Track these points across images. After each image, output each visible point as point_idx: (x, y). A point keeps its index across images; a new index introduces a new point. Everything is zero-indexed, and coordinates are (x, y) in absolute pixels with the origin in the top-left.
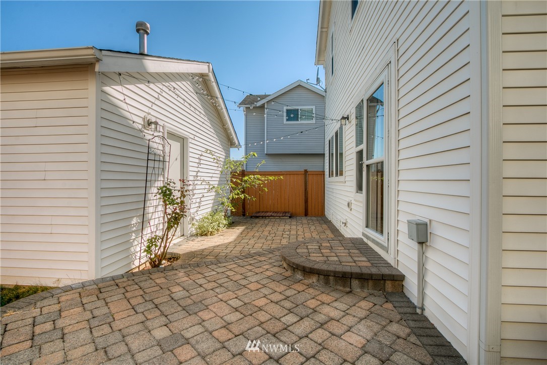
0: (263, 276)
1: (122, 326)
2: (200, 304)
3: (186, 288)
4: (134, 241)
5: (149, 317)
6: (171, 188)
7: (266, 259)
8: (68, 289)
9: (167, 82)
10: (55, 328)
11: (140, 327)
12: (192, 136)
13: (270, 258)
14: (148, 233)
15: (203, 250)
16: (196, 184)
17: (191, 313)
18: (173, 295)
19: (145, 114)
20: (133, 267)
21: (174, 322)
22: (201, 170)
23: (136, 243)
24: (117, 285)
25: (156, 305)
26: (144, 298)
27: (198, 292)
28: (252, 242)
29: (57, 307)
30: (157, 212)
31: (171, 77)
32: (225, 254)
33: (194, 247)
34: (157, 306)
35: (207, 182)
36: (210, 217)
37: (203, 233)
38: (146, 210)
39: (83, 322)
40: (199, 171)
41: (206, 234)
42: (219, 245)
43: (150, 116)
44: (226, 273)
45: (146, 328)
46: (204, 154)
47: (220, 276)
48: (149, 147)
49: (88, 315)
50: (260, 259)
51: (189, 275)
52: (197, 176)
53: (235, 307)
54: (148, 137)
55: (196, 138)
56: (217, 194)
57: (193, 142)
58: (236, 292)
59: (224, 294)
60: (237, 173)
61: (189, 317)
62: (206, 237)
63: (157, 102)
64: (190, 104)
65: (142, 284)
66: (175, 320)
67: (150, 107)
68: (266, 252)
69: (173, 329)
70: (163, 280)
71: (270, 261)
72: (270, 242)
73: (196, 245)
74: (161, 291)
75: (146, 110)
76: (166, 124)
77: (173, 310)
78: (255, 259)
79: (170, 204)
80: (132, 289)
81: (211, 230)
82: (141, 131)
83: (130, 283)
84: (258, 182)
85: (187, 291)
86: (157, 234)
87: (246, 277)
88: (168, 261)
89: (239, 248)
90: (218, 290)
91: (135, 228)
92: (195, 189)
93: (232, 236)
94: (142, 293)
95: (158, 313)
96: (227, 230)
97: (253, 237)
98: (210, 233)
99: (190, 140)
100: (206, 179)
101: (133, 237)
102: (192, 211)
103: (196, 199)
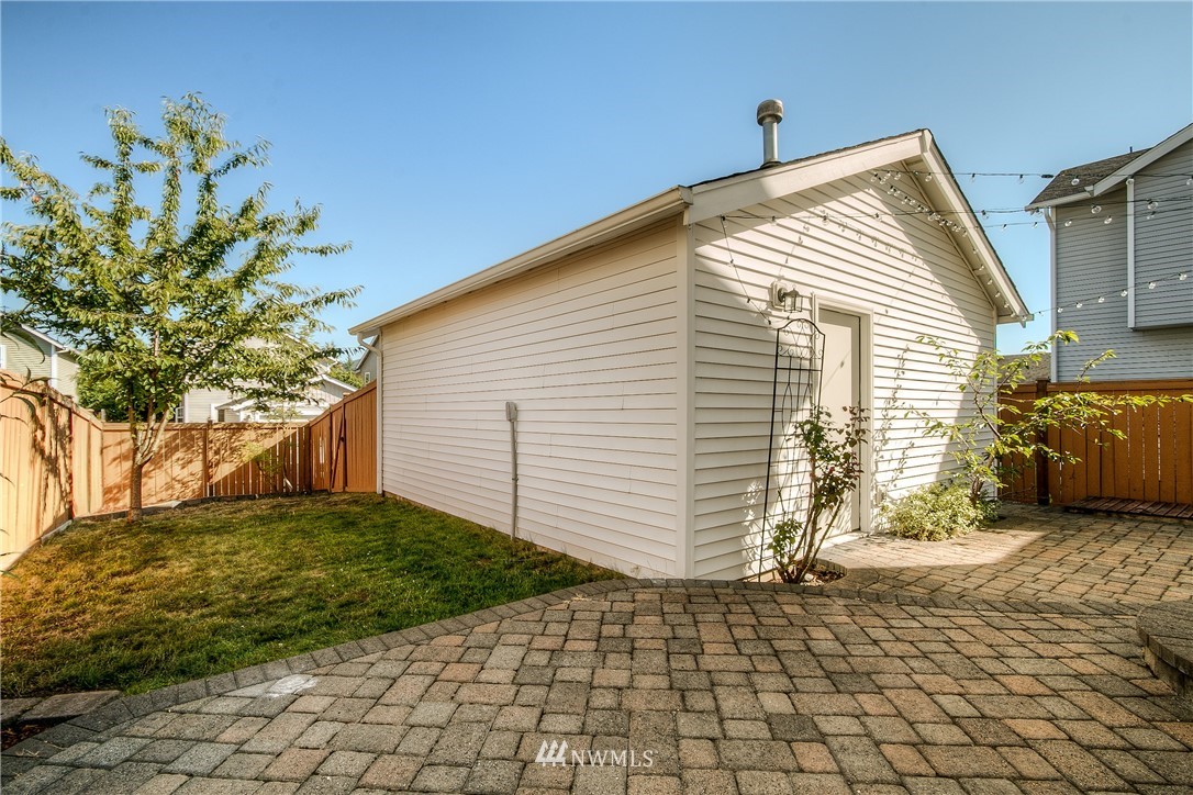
0: (1057, 668)
1: (712, 667)
2: (865, 678)
3: (843, 637)
4: (751, 525)
5: (760, 668)
6: (823, 425)
7: (1082, 626)
8: (647, 584)
9: (819, 204)
10: (624, 636)
11: (740, 679)
12: (882, 310)
13: (1098, 629)
14: (777, 514)
15: (901, 571)
16: (893, 418)
17: (841, 688)
18: (812, 644)
19: (773, 279)
20: (750, 573)
21: (803, 692)
22: (905, 384)
23: (755, 529)
24: (716, 597)
25: (776, 651)
26: (756, 632)
27: (866, 654)
28: (1053, 575)
29: (629, 607)
30: (795, 475)
31: (829, 191)
32: (961, 589)
33: (880, 559)
34: (776, 654)
35: (920, 412)
36: (930, 497)
37: (908, 531)
38: (774, 469)
39: (660, 641)
40: (900, 388)
41: (916, 535)
42: (947, 567)
43: (782, 281)
44: (947, 631)
45: (752, 685)
46: (912, 346)
47: (928, 634)
48: (778, 342)
49: (666, 632)
50: (1063, 622)
51: (853, 615)
52: (895, 399)
53: (953, 713)
54: (777, 323)
55: (892, 312)
56: (952, 442)
57: (884, 321)
58: (965, 683)
59: (929, 677)
60: (1011, 389)
61: (837, 695)
62: (916, 542)
63: (798, 251)
64: (874, 239)
65: (758, 607)
66: (805, 690)
67: (783, 263)
68: (1090, 611)
69: (799, 706)
70: (797, 610)
71: (1099, 636)
72: (1118, 587)
73: (886, 555)
74: (790, 628)
75: (775, 270)
76: (817, 292)
77: (805, 672)
78: (1044, 619)
79: (822, 458)
80: (739, 611)
81: (929, 527)
82: (763, 314)
83: (737, 598)
84: (1087, 412)
85: (843, 645)
86: (797, 517)
87: (1000, 657)
88: (819, 578)
89: (1003, 584)
90: (915, 664)
91: (753, 501)
92: (889, 428)
93: (990, 549)
94: (754, 621)
95: (776, 667)
96: (978, 533)
97: (1060, 562)
98: (926, 534)
99: (876, 319)
100: (917, 404)
101: (750, 518)
102: (880, 477)
103: (892, 450)
